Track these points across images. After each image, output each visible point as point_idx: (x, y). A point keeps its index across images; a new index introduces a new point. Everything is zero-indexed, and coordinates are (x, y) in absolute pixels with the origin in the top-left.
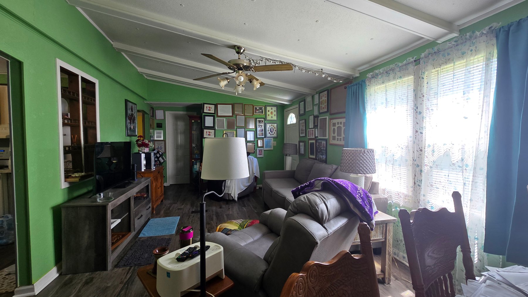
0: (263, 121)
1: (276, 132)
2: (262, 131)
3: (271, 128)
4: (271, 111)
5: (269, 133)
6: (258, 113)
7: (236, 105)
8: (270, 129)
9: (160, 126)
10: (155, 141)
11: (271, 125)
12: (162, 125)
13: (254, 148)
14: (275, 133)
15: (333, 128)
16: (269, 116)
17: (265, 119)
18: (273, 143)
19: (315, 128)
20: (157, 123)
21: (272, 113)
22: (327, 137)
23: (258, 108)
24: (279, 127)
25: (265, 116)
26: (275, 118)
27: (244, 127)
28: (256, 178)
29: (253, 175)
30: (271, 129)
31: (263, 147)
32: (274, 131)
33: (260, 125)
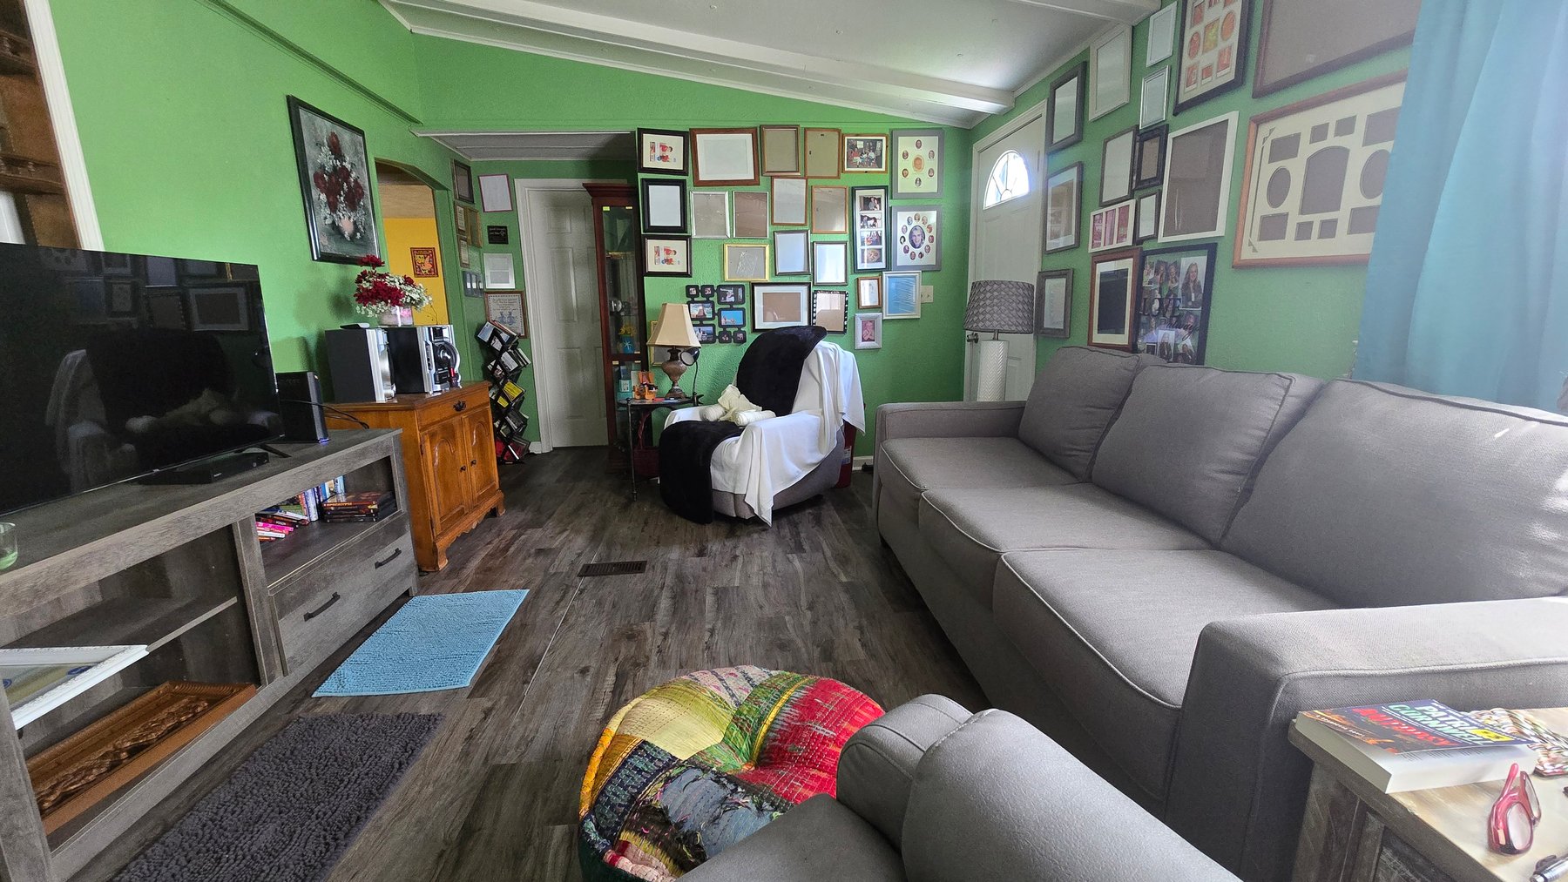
0: (879, 200)
1: (933, 246)
2: (878, 241)
3: (915, 228)
4: (914, 153)
5: (906, 251)
6: (862, 165)
7: (769, 135)
8: (911, 232)
9: (499, 236)
10: (488, 293)
11: (912, 214)
12: (506, 231)
13: (846, 315)
14: (928, 249)
15: (1269, 169)
16: (905, 175)
17: (889, 190)
18: (920, 292)
19: (1137, 194)
20: (489, 227)
21: (918, 162)
22: (1220, 230)
23: (860, 145)
24: (946, 222)
25: (888, 175)
26: (930, 185)
27: (804, 228)
28: (849, 430)
29: (837, 417)
30: (916, 233)
31: (878, 308)
32: (926, 242)
33: (869, 219)
